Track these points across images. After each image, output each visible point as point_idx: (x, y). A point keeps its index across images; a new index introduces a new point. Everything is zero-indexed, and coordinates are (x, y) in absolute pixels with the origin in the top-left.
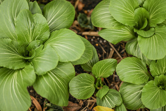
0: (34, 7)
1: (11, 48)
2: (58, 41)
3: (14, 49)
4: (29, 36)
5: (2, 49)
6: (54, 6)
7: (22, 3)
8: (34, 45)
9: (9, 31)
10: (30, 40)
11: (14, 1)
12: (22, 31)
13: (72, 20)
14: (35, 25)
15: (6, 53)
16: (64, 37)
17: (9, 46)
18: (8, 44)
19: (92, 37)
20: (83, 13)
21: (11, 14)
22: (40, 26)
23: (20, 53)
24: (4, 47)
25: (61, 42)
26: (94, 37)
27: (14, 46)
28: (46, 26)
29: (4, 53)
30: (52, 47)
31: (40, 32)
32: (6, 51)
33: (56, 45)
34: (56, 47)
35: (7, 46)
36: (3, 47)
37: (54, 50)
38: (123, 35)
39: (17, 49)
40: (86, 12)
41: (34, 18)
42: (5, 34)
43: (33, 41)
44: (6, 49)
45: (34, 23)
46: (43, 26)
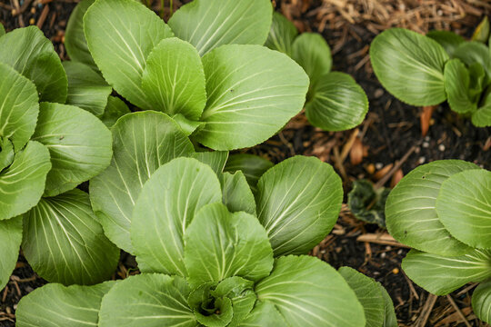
0: (234, 186)
1: (170, 297)
2: (294, 293)
3: (178, 298)
4: (219, 269)
5: (148, 304)
6: (286, 178)
7: (205, 180)
8: (231, 288)
9: (167, 252)
10: (221, 275)
11: (182, 175)
12: (200, 259)
13: (334, 217)
14: (235, 245)
15: (157, 315)
16: (311, 283)
17: (165, 291)
18: (163, 289)
19: (383, 247)
20: (365, 171)
21: (175, 210)
22: (250, 248)
23: (191, 303)
24: (152, 297)
25: (302, 299)
26: (388, 248)
27: (177, 291)
28: (264, 247)
29: (152, 315)
30: (278, 309)
31: (248, 260)
32: (159, 308)
33: (289, 306)
34: (288, 310)
35: (160, 293)
36: (149, 297)
37: (283, 320)
38: (468, 272)
39: (186, 297)
40: (371, 168)
41: (235, 226)
42: (157, 260)
43: (228, 277)
44: (157, 303)
45: (234, 239)
46: (256, 246)
